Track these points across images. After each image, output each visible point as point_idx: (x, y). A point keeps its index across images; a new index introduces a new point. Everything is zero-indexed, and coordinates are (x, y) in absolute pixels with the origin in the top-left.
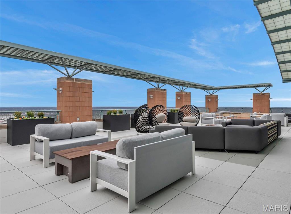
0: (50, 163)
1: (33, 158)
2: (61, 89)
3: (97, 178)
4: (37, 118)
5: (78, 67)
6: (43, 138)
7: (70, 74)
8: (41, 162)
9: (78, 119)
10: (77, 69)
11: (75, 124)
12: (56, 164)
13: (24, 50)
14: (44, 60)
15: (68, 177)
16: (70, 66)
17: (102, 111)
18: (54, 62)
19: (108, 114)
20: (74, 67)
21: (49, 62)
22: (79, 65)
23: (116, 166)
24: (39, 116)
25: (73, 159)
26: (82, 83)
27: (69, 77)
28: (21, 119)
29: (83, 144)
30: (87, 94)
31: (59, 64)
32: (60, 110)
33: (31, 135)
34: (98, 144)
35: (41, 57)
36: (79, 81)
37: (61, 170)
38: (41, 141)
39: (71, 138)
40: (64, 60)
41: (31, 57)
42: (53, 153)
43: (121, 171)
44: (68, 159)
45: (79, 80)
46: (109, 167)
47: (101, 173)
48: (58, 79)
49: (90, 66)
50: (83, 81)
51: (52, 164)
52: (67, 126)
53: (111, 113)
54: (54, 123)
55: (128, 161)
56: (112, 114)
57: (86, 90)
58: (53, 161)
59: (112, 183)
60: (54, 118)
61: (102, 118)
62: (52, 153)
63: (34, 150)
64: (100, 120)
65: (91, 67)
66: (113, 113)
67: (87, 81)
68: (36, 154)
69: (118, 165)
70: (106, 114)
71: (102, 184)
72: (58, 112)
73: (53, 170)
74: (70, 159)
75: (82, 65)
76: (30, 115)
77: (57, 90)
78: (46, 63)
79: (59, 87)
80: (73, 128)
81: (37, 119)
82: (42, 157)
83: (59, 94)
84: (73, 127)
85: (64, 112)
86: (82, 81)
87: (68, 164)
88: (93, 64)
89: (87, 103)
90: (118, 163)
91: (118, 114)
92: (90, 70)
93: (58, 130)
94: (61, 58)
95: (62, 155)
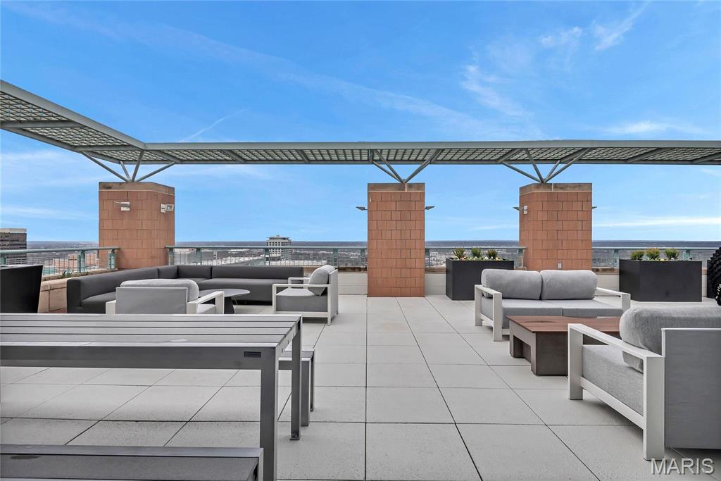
0: (503, 336)
1: (479, 323)
2: (526, 207)
3: (583, 376)
4: (486, 258)
5: (561, 160)
6: (492, 292)
7: (544, 176)
8: (490, 331)
9: (560, 266)
10: (560, 163)
11: (547, 274)
12: (512, 338)
13: (469, 149)
14: (499, 159)
15: (530, 364)
16: (546, 161)
17: (616, 251)
18: (515, 158)
19: (634, 258)
20: (554, 161)
21: (506, 160)
22: (564, 156)
23: (620, 360)
24: (490, 256)
25: (537, 333)
26: (569, 191)
27: (542, 182)
28: (463, 259)
29: (563, 312)
30: (580, 213)
31: (524, 160)
32: (524, 247)
33: (476, 286)
34: (599, 317)
35: (493, 154)
36: (562, 188)
37: (520, 350)
38: (490, 297)
39: (541, 299)
40: (532, 152)
41: (479, 158)
42: (508, 318)
43: (632, 372)
44: (530, 331)
45: (561, 186)
46: (605, 361)
47: (590, 368)
48: (522, 189)
49: (587, 153)
50: (571, 187)
51: (506, 337)
52: (534, 275)
53: (641, 256)
54: (513, 269)
55: (644, 354)
56: (645, 258)
57: (578, 206)
58: (507, 332)
59: (613, 394)
60: (513, 262)
61: (617, 267)
62: (506, 317)
63: (480, 310)
64: (612, 270)
65: (589, 155)
66: (648, 255)
67: (580, 185)
68: (483, 317)
69: (624, 358)
70: (627, 257)
71: (592, 392)
72: (521, 250)
73: (507, 347)
74: (533, 332)
75: (571, 155)
76: (475, 254)
77: (520, 209)
78: (501, 163)
79: (522, 203)
80: (544, 281)
81: (486, 262)
82: (492, 323)
83: (522, 217)
84: (544, 278)
85: (531, 251)
86: (569, 188)
87: (531, 341)
88: (595, 149)
89: (580, 232)
90: (625, 354)
91: (662, 260)
92: (589, 161)
93: (517, 281)
94: (526, 149)
95: (522, 324)
